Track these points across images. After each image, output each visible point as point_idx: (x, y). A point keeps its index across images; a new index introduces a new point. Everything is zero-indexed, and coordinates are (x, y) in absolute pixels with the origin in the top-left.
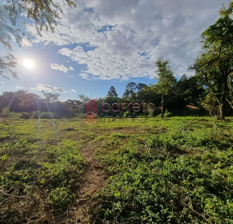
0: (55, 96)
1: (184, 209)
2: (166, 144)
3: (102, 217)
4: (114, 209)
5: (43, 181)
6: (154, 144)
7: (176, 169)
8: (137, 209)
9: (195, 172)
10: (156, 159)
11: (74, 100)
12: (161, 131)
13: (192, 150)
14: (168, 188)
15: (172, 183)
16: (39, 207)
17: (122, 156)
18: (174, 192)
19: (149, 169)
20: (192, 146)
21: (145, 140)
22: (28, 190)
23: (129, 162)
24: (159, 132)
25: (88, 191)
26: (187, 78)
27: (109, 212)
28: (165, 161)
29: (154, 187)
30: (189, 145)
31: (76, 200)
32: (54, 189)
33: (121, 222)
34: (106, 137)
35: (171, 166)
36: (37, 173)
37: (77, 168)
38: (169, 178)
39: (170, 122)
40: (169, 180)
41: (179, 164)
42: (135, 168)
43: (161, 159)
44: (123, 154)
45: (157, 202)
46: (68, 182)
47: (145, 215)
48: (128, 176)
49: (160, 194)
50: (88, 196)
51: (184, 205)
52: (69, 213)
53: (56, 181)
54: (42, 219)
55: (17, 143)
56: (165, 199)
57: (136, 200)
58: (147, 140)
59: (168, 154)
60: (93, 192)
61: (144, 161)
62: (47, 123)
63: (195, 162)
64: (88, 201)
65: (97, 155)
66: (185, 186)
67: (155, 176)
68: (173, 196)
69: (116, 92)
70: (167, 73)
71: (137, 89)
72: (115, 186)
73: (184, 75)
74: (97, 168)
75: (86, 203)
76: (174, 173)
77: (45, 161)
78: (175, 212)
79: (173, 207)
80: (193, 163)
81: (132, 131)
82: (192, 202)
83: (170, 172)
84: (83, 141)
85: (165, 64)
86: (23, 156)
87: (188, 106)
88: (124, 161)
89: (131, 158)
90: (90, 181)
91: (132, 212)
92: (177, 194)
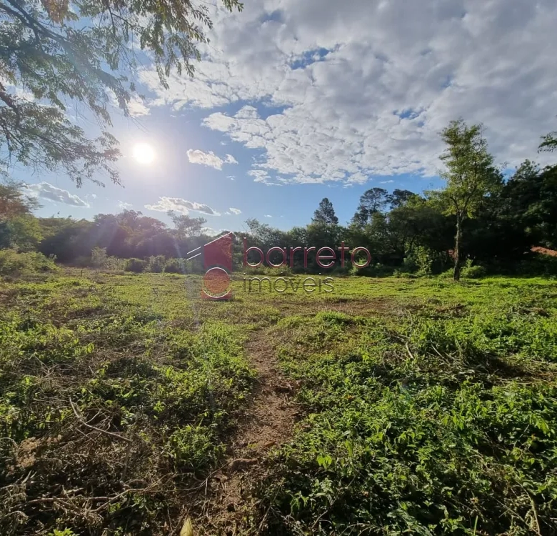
0: (197, 224)
1: (513, 530)
2: (463, 348)
3: (285, 508)
4: (314, 496)
5: (159, 406)
6: (429, 345)
7: (490, 414)
8: (375, 504)
9: (553, 431)
10: (432, 383)
11: (236, 233)
12: (451, 312)
13: (542, 370)
14: (464, 464)
15: (477, 451)
16: (148, 461)
17: (343, 368)
18: (483, 477)
19: (412, 406)
20: (542, 359)
21: (406, 333)
22: (130, 422)
23: (361, 383)
24: (446, 314)
25: (255, 442)
26: (537, 173)
27: (301, 500)
28: (460, 390)
29: (424, 454)
30: (533, 354)
31: (226, 458)
32: (181, 427)
33: (331, 530)
34: (305, 319)
35: (476, 405)
36: (148, 387)
37: (233, 387)
38: (470, 437)
39: (478, 292)
40: (471, 442)
41: (501, 402)
42: (374, 401)
43: (446, 383)
44: (345, 363)
45: (430, 496)
46: (211, 416)
47: (394, 523)
48: (355, 420)
49: (441, 476)
50: (254, 454)
51: (513, 516)
52: (209, 486)
53: (188, 411)
54: (153, 488)
55: (115, 321)
56: (454, 492)
57: (372, 482)
58: (409, 333)
59: (469, 374)
60: (266, 446)
61: (398, 386)
62: (177, 282)
63: (552, 402)
64: (254, 466)
65: (283, 360)
66: (518, 464)
67: (428, 428)
68: (480, 486)
69: (334, 213)
70: (474, 159)
71: (389, 205)
72: (322, 440)
73: (528, 163)
74: (279, 391)
75: (250, 468)
76: (485, 426)
77: (167, 364)
78: (483, 532)
79: (479, 516)
80: (544, 404)
81: (373, 310)
82: (539, 512)
83: (473, 422)
84: (251, 326)
85: (470, 135)
86: (125, 348)
87: (534, 249)
88: (347, 380)
89: (364, 375)
90: (262, 419)
91: (361, 510)
92: (493, 484)
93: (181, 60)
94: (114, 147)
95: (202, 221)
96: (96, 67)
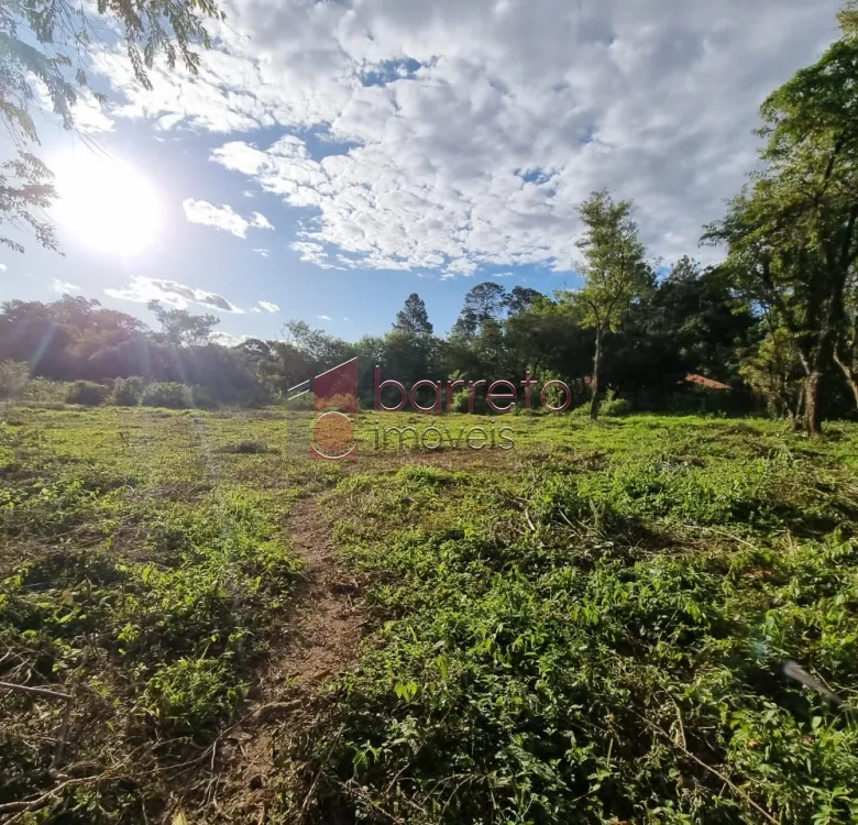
0: (201, 325)
1: (655, 750)
2: (600, 512)
3: (345, 770)
4: (390, 744)
5: (128, 632)
6: (556, 509)
7: (632, 600)
8: (478, 744)
9: (704, 615)
10: (559, 563)
11: (270, 343)
12: (586, 463)
13: (695, 537)
14: (597, 671)
15: (614, 652)
16: (105, 728)
17: (437, 549)
18: (621, 686)
19: (531, 598)
20: (695, 523)
21: (526, 494)
22: (72, 665)
23: (461, 571)
24: (579, 467)
25: (298, 674)
26: (697, 274)
27: (370, 754)
28: (595, 570)
29: (545, 664)
30: (685, 516)
31: (248, 704)
32: (169, 664)
33: (414, 791)
34: (381, 478)
35: (614, 590)
36: (107, 601)
37: (261, 590)
38: (606, 634)
39: (621, 435)
40: (606, 641)
41: (645, 584)
42: (480, 595)
43: (578, 562)
44: (438, 543)
45: (553, 720)
46: (223, 641)
47: (504, 766)
48: (452, 623)
49: (568, 691)
50: (295, 693)
51: (655, 732)
52: (218, 754)
53: (181, 635)
54: (116, 773)
55: (44, 491)
56: (584, 711)
57: (476, 710)
58: (529, 495)
59: (606, 548)
60: (316, 678)
61: (514, 571)
62: (164, 423)
63: (703, 577)
64: (295, 711)
65: (344, 543)
66: (663, 663)
67: (552, 626)
68: (617, 698)
69: (426, 318)
70: (620, 249)
71: (507, 308)
72: (403, 659)
73: (686, 260)
74: (338, 591)
75: (289, 716)
76: (625, 616)
77: (143, 560)
78: (618, 759)
79: (615, 739)
80: (695, 581)
81: (480, 463)
82: (685, 722)
83: (610, 612)
84: (294, 491)
85: (617, 214)
86: (64, 537)
87: (689, 378)
88: (442, 566)
89: (467, 557)
90: (310, 636)
91: (459, 755)
92: (633, 692)
93: (175, 42)
94: (43, 181)
96: (8, 32)
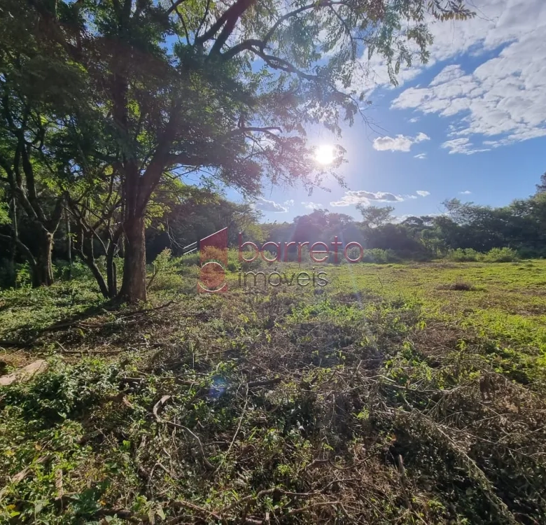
0: (384, 213)
11: (423, 218)
95: (389, 210)
